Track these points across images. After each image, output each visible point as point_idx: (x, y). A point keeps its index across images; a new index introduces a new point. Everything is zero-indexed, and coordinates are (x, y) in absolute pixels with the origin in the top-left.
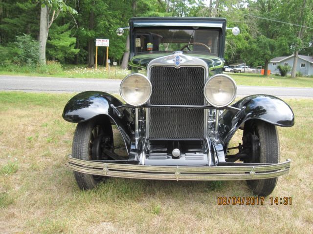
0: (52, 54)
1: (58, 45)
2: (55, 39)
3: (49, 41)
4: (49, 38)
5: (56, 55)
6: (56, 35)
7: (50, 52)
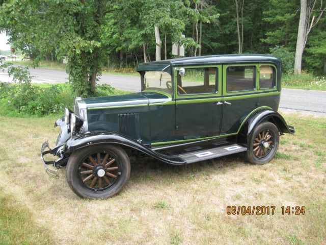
0: (309, 62)
1: (316, 52)
2: (314, 46)
3: (306, 49)
4: (307, 46)
5: (313, 63)
6: (317, 42)
7: (306, 60)
